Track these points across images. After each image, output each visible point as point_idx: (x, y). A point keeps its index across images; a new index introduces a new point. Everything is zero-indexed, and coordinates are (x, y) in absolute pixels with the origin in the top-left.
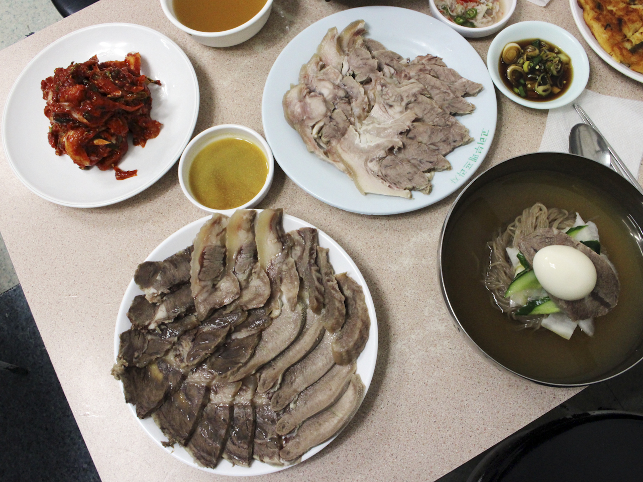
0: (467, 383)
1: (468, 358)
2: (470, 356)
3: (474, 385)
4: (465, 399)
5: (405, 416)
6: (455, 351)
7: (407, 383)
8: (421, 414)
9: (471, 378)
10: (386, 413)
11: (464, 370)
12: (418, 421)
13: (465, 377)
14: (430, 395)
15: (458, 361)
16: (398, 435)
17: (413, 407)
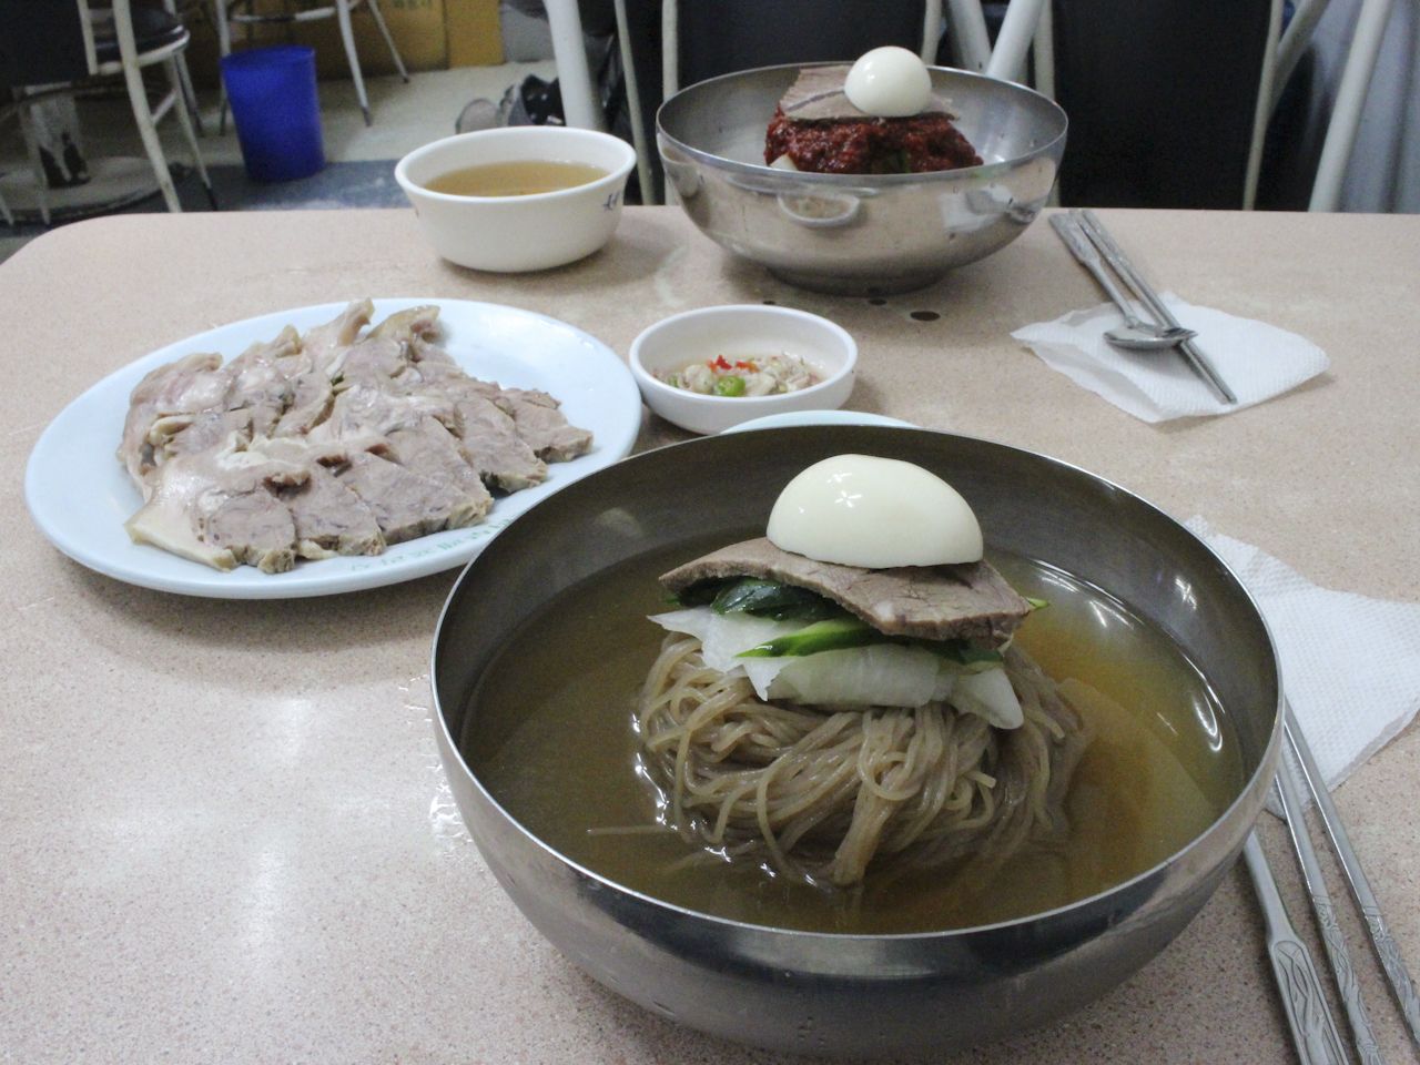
0: (362, 1010)
1: (426, 952)
2: (436, 951)
3: (373, 1030)
4: (309, 1046)
5: (110, 990)
6: (409, 919)
7: (207, 919)
8: (156, 1011)
9: (384, 1005)
10: (78, 955)
11: (386, 974)
12: (127, 1025)
13: (368, 993)
14: (231, 982)
15: (392, 945)
16: (37, 1027)
17: (155, 984)
